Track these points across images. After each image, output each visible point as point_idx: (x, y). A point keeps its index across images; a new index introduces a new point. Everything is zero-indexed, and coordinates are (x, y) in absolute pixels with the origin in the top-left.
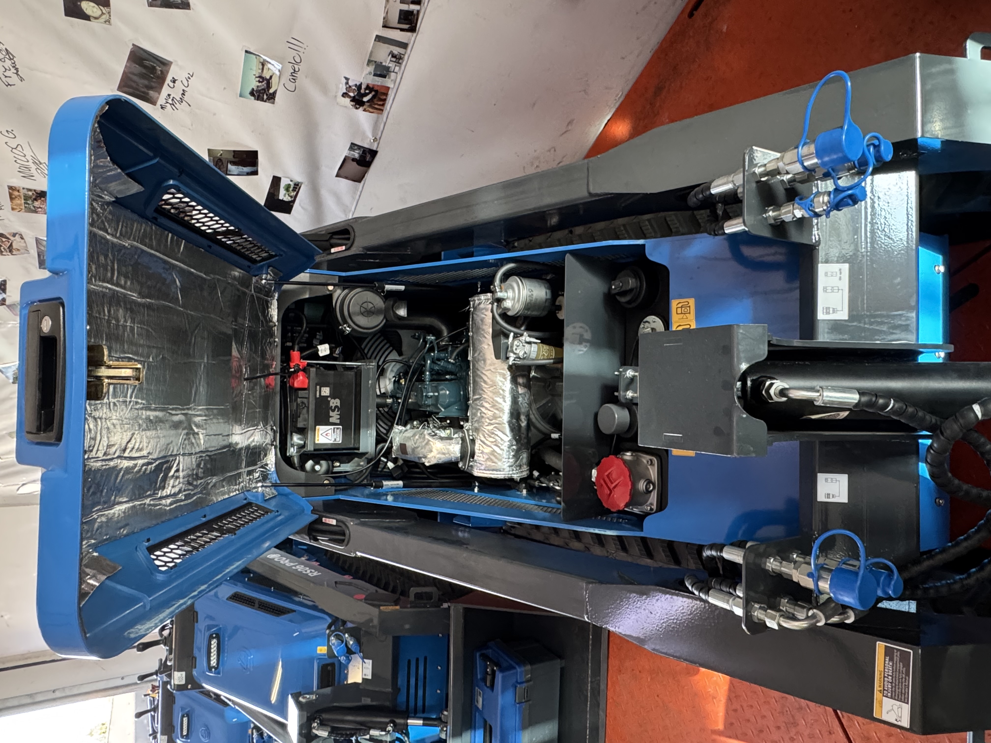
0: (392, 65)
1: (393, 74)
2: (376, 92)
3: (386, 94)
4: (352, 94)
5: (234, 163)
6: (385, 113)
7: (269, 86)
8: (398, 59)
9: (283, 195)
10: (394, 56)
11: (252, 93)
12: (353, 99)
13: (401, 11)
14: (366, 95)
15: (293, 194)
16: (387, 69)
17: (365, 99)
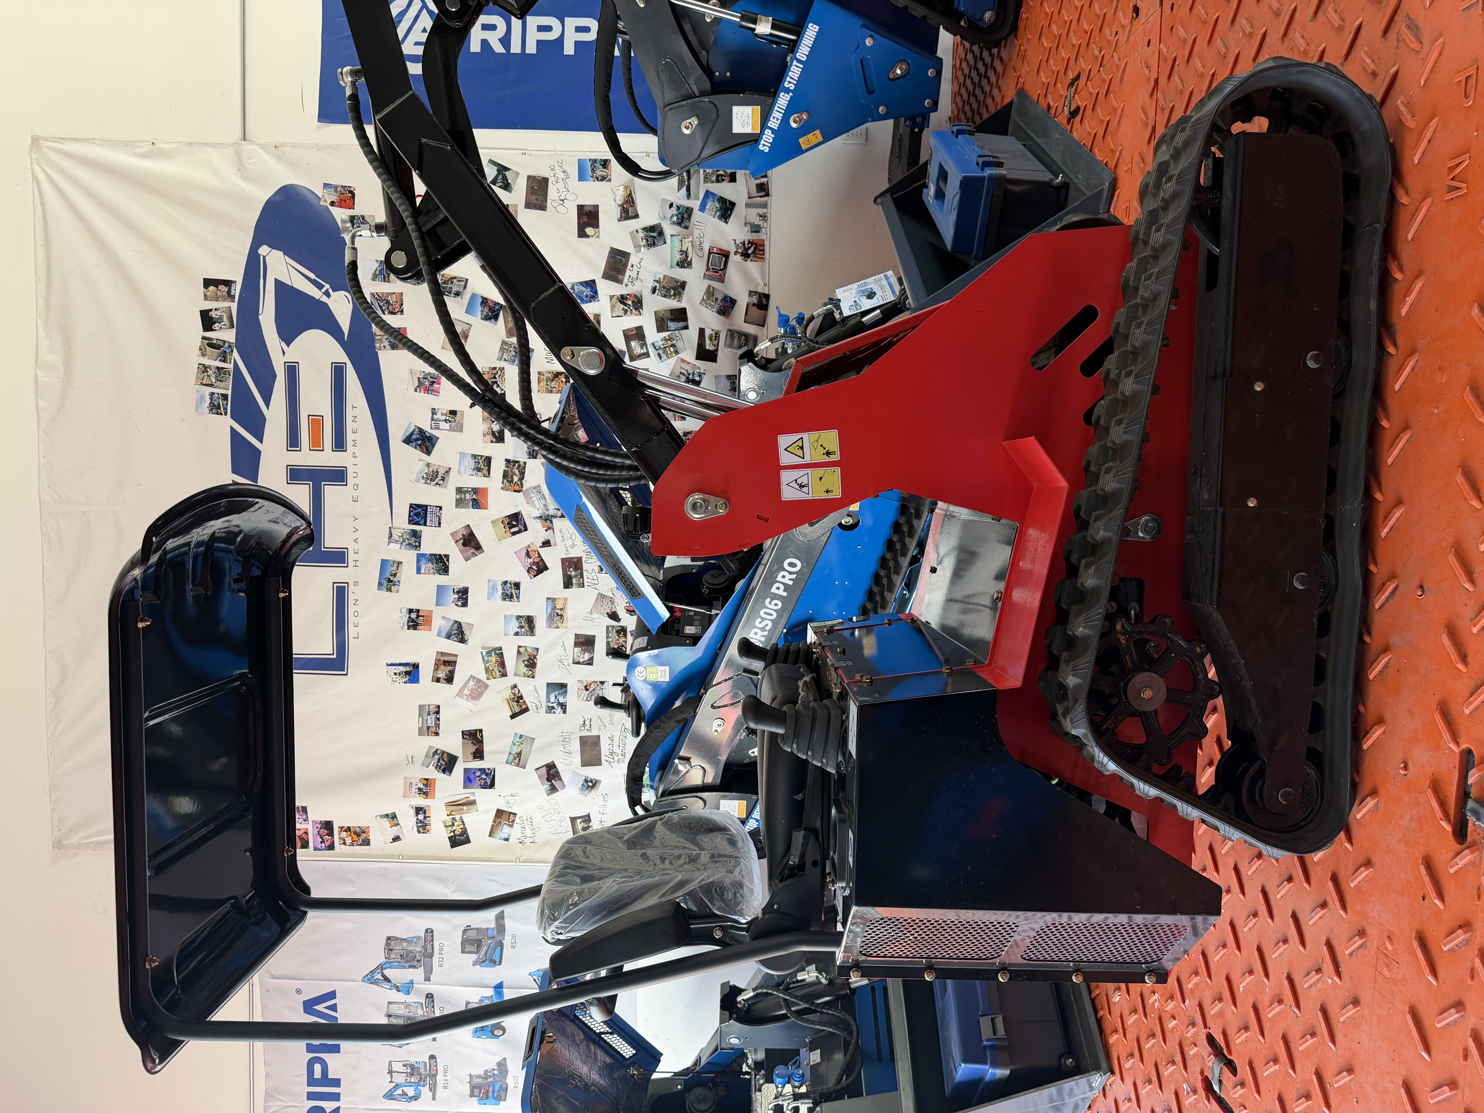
0: (761, 223)
1: (764, 230)
2: (756, 244)
3: (763, 246)
4: (740, 251)
5: (672, 320)
6: (767, 261)
7: (687, 257)
8: (764, 217)
9: (709, 346)
10: (760, 216)
11: (678, 264)
12: (742, 254)
13: (757, 185)
14: (749, 248)
15: (716, 342)
16: (759, 226)
17: (750, 252)
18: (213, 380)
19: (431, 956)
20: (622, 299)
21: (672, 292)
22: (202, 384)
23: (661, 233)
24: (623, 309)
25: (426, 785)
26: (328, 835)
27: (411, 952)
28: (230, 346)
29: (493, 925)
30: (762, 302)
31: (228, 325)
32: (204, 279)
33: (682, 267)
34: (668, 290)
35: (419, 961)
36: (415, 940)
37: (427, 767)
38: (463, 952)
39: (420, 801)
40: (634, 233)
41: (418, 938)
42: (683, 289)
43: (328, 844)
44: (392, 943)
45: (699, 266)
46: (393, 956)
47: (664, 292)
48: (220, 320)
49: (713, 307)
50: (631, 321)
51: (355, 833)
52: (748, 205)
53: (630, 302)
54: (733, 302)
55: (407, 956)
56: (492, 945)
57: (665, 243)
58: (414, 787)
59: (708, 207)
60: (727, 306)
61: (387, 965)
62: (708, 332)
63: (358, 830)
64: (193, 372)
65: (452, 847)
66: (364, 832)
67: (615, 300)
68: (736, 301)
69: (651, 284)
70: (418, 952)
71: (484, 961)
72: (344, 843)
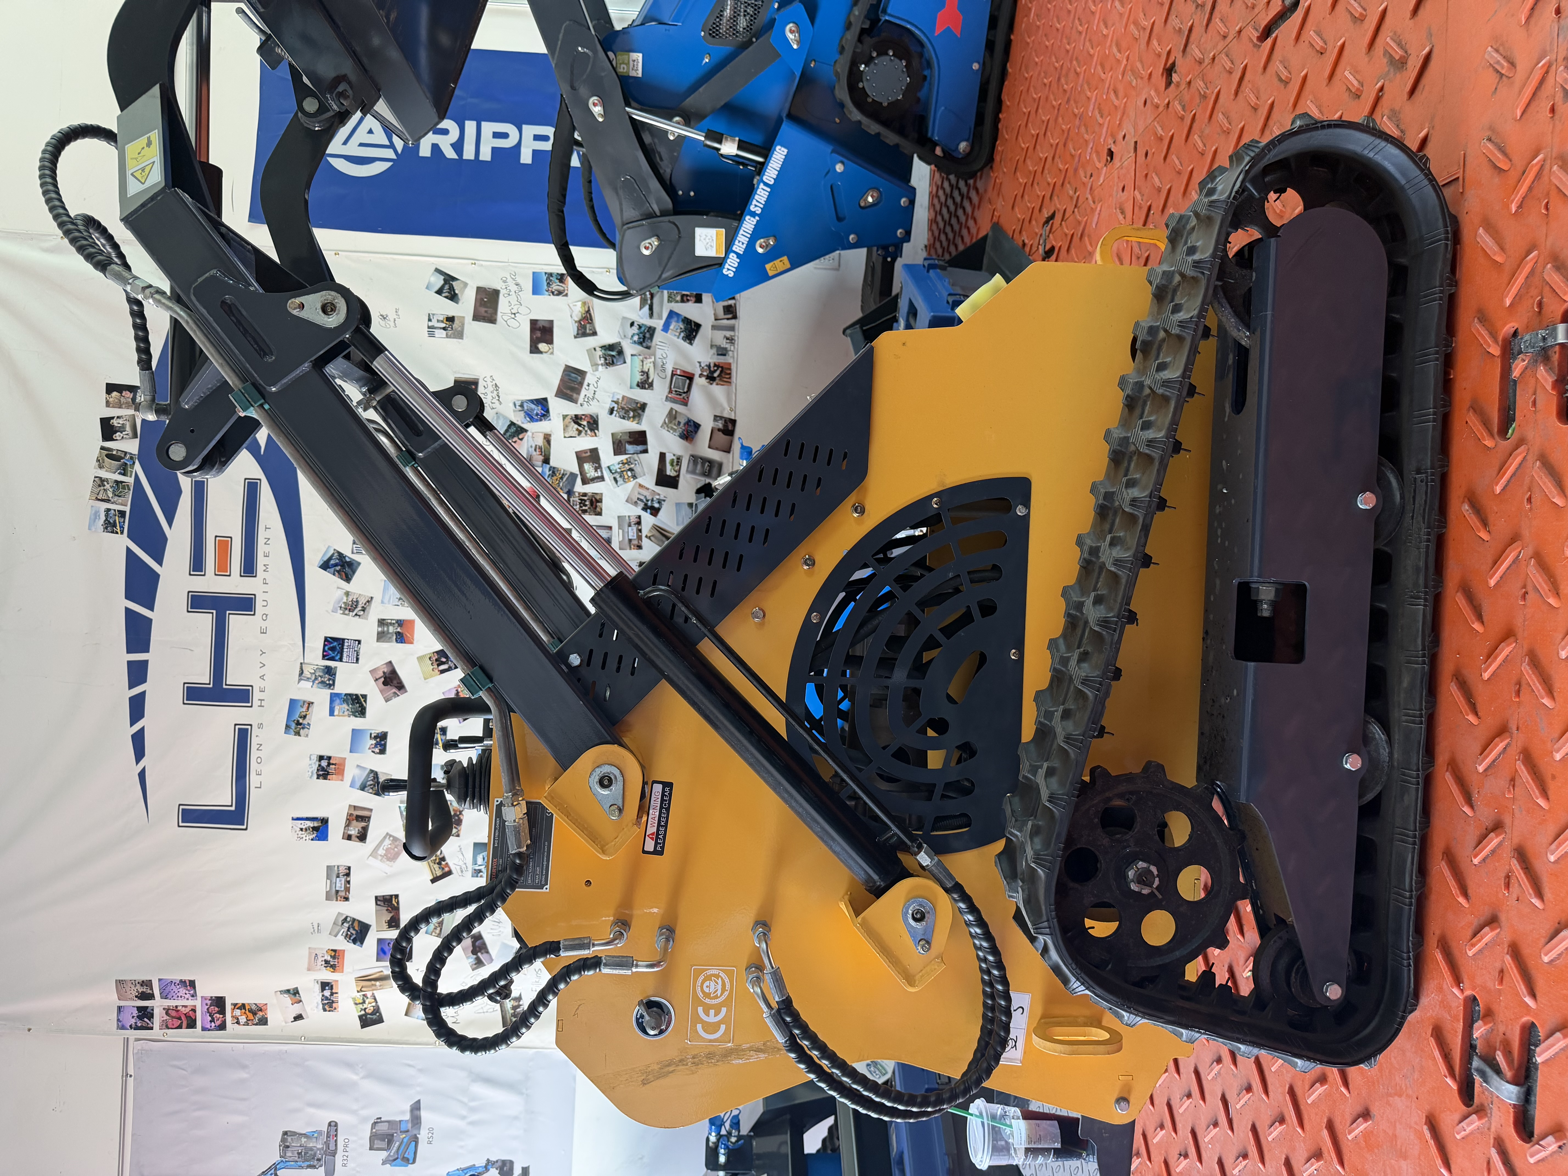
0: (728, 346)
1: (730, 353)
2: (722, 367)
3: (730, 369)
4: (705, 374)
5: (630, 443)
6: (734, 385)
7: (648, 377)
8: (731, 340)
9: (670, 471)
10: (727, 339)
11: (638, 385)
12: (708, 378)
13: (724, 307)
14: (715, 371)
15: (677, 468)
16: (726, 349)
17: (716, 375)
18: (110, 495)
19: (334, 1154)
20: (577, 419)
21: (631, 414)
22: (97, 499)
23: (621, 353)
24: (577, 429)
25: (334, 957)
26: (219, 1012)
27: (311, 1149)
28: (131, 458)
29: (407, 1117)
30: (728, 427)
31: (131, 435)
32: (107, 384)
33: (643, 388)
34: (627, 412)
35: (319, 1160)
36: (316, 1135)
37: (336, 936)
38: (371, 1149)
39: (327, 975)
40: (591, 351)
41: (320, 1133)
42: (643, 410)
43: (218, 1023)
44: (289, 1139)
45: (661, 387)
46: (289, 1154)
47: (622, 413)
48: (122, 429)
49: (675, 430)
50: (586, 442)
51: (251, 1011)
52: (714, 327)
53: (585, 423)
54: (697, 426)
55: (305, 1154)
56: (405, 1140)
57: (625, 362)
58: (320, 959)
59: (672, 327)
60: (690, 431)
61: (282, 1165)
62: (669, 457)
63: (254, 1007)
64: (89, 484)
65: (363, 1027)
66: (261, 1010)
67: (568, 419)
68: (699, 425)
69: (608, 405)
70: (318, 1149)
71: (395, 1160)
72: (238, 1023)
